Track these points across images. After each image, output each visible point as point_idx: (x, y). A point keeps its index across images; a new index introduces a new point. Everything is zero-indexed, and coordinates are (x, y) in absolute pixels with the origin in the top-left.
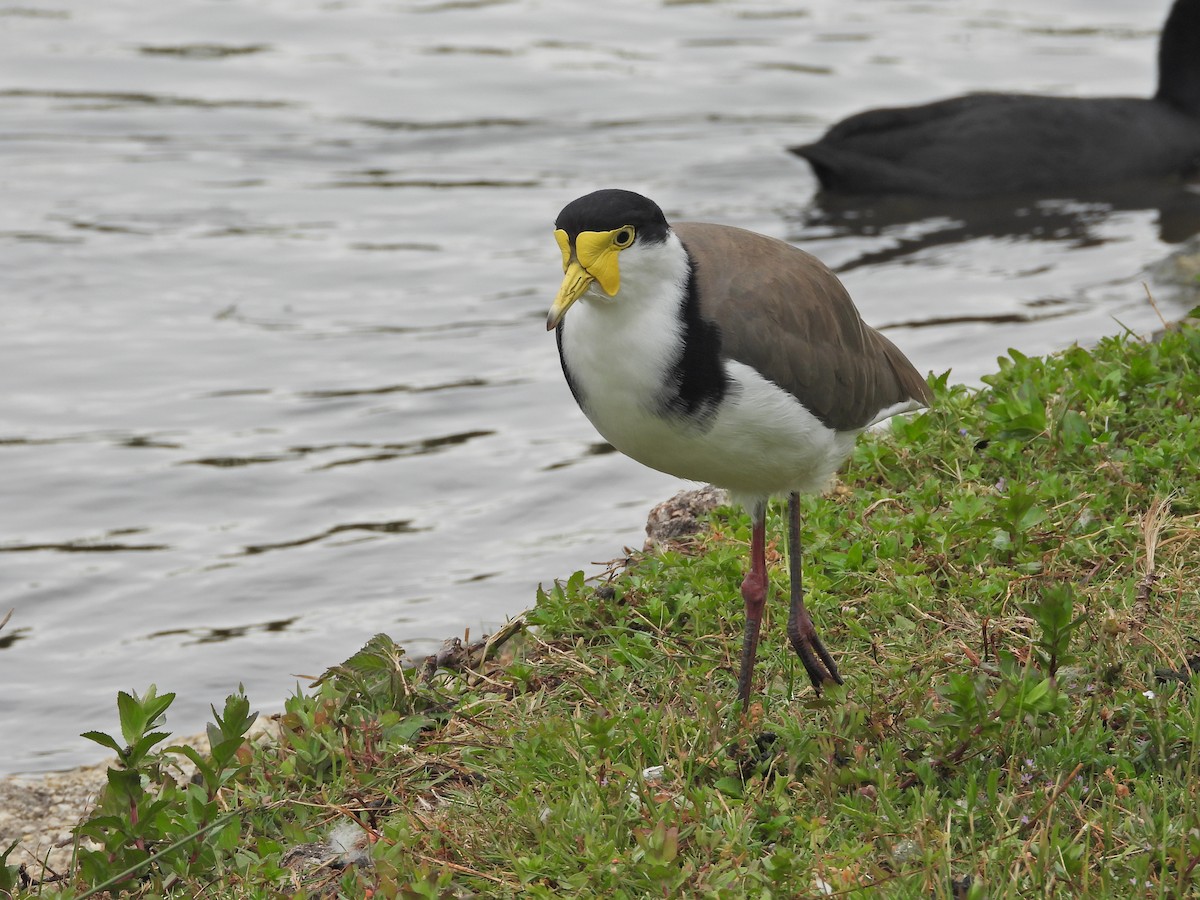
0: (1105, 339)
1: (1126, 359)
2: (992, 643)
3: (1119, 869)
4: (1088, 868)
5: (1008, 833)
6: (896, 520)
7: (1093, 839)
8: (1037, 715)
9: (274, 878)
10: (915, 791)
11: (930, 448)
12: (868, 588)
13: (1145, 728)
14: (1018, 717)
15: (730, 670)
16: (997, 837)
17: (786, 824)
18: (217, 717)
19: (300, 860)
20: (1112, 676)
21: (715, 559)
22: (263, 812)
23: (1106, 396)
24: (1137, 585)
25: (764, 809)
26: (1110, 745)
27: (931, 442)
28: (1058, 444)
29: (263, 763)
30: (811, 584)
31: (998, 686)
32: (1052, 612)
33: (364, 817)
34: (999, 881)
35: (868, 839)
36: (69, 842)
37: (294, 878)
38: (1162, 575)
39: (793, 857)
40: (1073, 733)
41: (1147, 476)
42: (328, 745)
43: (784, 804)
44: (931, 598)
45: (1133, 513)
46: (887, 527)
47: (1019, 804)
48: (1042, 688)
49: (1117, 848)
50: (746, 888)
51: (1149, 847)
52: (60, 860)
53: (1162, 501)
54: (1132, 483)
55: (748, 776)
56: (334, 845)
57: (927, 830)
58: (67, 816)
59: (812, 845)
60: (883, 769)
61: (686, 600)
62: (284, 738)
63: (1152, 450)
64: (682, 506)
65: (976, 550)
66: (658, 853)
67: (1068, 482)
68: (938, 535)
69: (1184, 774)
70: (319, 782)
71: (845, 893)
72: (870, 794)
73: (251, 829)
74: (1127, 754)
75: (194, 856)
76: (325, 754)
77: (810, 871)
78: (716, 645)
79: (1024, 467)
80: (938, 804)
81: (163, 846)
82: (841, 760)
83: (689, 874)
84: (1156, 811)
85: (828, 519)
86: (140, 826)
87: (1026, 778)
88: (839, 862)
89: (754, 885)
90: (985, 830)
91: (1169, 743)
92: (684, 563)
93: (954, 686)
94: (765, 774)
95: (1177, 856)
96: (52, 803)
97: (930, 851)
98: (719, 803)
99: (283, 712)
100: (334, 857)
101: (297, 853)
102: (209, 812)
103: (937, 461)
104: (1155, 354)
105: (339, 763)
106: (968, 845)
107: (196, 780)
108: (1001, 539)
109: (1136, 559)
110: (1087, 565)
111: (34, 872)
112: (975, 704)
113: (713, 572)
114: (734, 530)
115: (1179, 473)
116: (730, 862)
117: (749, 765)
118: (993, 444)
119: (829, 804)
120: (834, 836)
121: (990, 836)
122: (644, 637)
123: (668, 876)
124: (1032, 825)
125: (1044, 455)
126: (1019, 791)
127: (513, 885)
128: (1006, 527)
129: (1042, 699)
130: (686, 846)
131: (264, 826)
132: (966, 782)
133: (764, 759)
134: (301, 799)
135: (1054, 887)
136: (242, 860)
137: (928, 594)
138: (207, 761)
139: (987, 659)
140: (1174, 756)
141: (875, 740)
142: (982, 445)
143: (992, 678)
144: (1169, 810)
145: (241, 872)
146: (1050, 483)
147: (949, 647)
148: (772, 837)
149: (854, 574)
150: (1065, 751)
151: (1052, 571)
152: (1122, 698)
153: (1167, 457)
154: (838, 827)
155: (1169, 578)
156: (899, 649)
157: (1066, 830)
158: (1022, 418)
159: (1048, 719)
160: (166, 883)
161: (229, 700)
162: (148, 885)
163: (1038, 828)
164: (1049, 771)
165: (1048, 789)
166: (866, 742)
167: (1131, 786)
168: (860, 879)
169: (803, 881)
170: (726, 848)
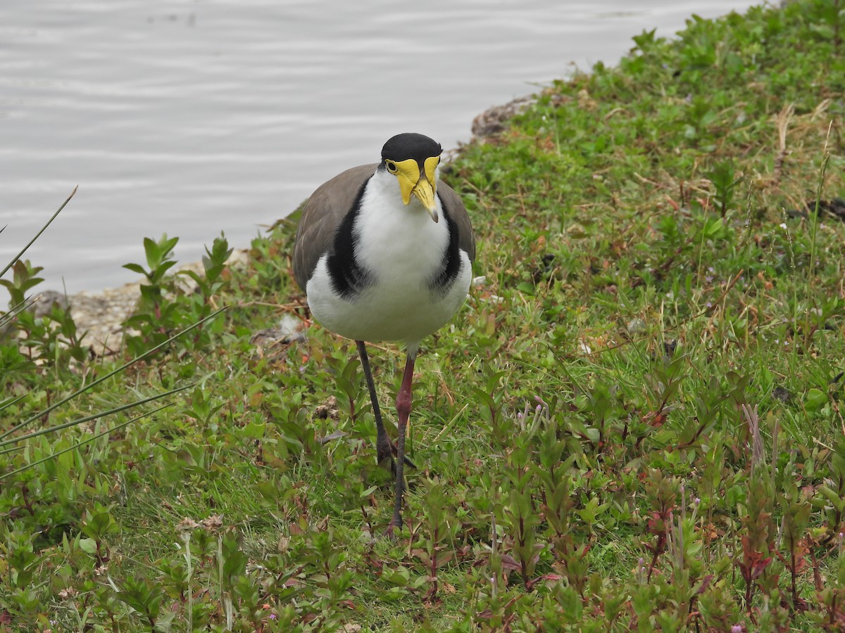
0: (752, 8)
1: (765, 19)
2: (686, 197)
3: (768, 334)
4: (748, 334)
5: (699, 314)
6: (625, 122)
7: (751, 316)
8: (715, 241)
9: (246, 351)
10: (641, 288)
11: (645, 77)
12: (609, 164)
13: (782, 247)
14: (703, 243)
15: (525, 216)
16: (692, 316)
17: (561, 310)
18: (208, 252)
19: (262, 339)
20: (761, 215)
21: (514, 146)
22: (239, 310)
23: (753, 42)
24: (775, 158)
25: (548, 302)
26: (760, 257)
27: (646, 73)
28: (724, 73)
29: (238, 279)
30: (574, 162)
31: (690, 223)
32: (722, 178)
33: (301, 311)
34: (694, 343)
35: (612, 319)
36: (120, 330)
37: (259, 351)
38: (790, 152)
39: (566, 331)
40: (737, 250)
41: (779, 91)
42: (278, 268)
43: (560, 298)
44: (648, 169)
45: (771, 114)
46: (620, 125)
47: (705, 295)
48: (719, 224)
49: (766, 321)
50: (538, 351)
51: (786, 320)
52: (115, 342)
53: (789, 106)
54: (770, 95)
55: (538, 281)
56: (283, 330)
57: (649, 312)
58: (118, 314)
59: (578, 323)
60: (621, 275)
61: (497, 174)
62: (251, 264)
63: (782, 75)
64: (493, 115)
65: (675, 138)
66: (483, 330)
67: (730, 96)
68: (651, 130)
69: (806, 274)
70: (273, 290)
71: (599, 352)
72: (613, 291)
73: (232, 320)
74: (771, 263)
75: (197, 338)
76: (276, 273)
77: (577, 339)
78: (516, 201)
79: (703, 87)
80: (655, 296)
81: (177, 332)
82: (595, 270)
83: (503, 343)
84: (790, 298)
85: (583, 121)
86: (162, 319)
87: (709, 279)
88: (595, 334)
89: (543, 349)
90: (685, 312)
91: (797, 256)
92: (495, 151)
93: (664, 224)
94: (548, 280)
95: (804, 325)
96: (109, 307)
97: (651, 325)
98: (520, 298)
99: (249, 247)
100: (283, 337)
101: (261, 335)
102: (205, 311)
103: (650, 85)
104: (782, 15)
105: (285, 279)
106: (674, 321)
107: (197, 291)
108: (690, 132)
109: (774, 142)
110: (743, 147)
111: (99, 349)
112: (676, 234)
113: (513, 156)
114: (526, 129)
115: (799, 89)
116: (527, 335)
117: (538, 274)
118: (684, 73)
119: (588, 298)
120: (592, 317)
121: (688, 315)
122: (472, 196)
123: (489, 344)
124: (713, 308)
125: (715, 79)
126: (705, 287)
127: (394, 352)
128: (693, 124)
129: (718, 231)
130: (500, 325)
131: (240, 319)
132: (672, 282)
133: (548, 270)
134: (262, 302)
135: (728, 346)
136: (227, 339)
137: (645, 166)
138: (203, 280)
139: (683, 206)
140: (800, 263)
141: (616, 257)
142: (677, 74)
143: (687, 218)
144: (798, 296)
145: (226, 347)
146: (719, 96)
147: (659, 199)
148: (553, 319)
149: (600, 155)
150: (733, 262)
151: (722, 150)
152: (767, 228)
153: (791, 79)
154: (594, 312)
155: (795, 153)
156: (629, 201)
157: (735, 311)
158: (701, 57)
159: (722, 242)
160: (180, 355)
161: (216, 241)
162: (169, 357)
163: (718, 310)
164: (723, 274)
165: (723, 286)
166: (610, 259)
167: (774, 283)
168: (608, 344)
169: (573, 346)
170: (525, 326)
